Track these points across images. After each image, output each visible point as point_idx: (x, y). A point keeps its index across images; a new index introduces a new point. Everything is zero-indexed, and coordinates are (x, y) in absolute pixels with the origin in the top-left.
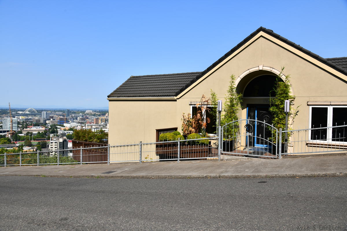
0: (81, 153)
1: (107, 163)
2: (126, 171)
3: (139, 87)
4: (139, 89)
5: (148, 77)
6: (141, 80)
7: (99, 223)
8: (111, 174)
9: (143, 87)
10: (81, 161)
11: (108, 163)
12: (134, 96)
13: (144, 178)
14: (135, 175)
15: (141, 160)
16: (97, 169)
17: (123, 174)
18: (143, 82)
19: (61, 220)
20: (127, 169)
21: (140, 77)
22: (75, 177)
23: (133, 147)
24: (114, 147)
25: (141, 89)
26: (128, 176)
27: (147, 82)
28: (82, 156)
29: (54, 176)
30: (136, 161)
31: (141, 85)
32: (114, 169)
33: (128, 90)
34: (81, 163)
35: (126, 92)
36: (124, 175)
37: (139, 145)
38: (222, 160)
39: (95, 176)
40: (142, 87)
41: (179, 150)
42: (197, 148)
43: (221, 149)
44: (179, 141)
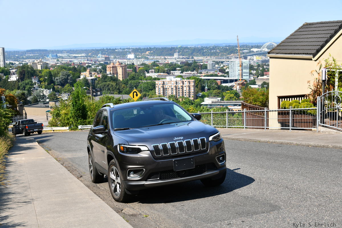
10: (227, 124)
33: (290, 44)
34: (227, 127)
35: (287, 48)
38: (319, 132)
41: (290, 118)
42: (305, 118)
43: (318, 120)
44: (291, 109)
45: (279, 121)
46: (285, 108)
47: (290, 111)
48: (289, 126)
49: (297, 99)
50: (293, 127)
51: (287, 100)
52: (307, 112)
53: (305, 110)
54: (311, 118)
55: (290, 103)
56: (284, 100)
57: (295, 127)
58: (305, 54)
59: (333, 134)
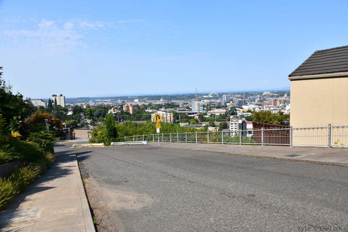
0: (262, 134)
1: (289, 146)
2: (312, 155)
3: (327, 62)
4: (326, 65)
5: (338, 50)
6: (328, 54)
7: (287, 206)
8: (295, 158)
9: (331, 61)
10: (262, 142)
11: (291, 145)
12: (320, 74)
13: (335, 165)
14: (324, 161)
15: (330, 144)
16: (279, 151)
17: (309, 158)
18: (331, 56)
19: (249, 195)
20: (313, 154)
21: (326, 50)
22: (257, 157)
23: (320, 130)
24: (297, 129)
25: (328, 65)
26: (315, 162)
27: (336, 55)
28: (264, 138)
29: (238, 155)
30: (323, 145)
31: (328, 59)
32: (297, 152)
33: (312, 67)
34: (262, 145)
35: (310, 70)
36: (310, 160)
37: (328, 128)
39: (277, 158)
40: (329, 62)
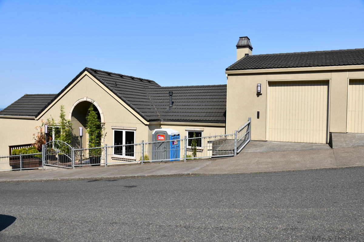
6: (31, 99)
21: (30, 95)
38: (44, 170)
41: (21, 162)
42: (33, 160)
43: (44, 162)
44: (21, 155)
45: (11, 165)
46: (16, 155)
47: (21, 157)
48: (19, 168)
49: (24, 147)
50: (23, 168)
51: (17, 148)
52: (34, 156)
53: (33, 155)
54: (37, 160)
55: (20, 150)
56: (15, 148)
57: (25, 168)
58: (28, 115)
59: (56, 171)
